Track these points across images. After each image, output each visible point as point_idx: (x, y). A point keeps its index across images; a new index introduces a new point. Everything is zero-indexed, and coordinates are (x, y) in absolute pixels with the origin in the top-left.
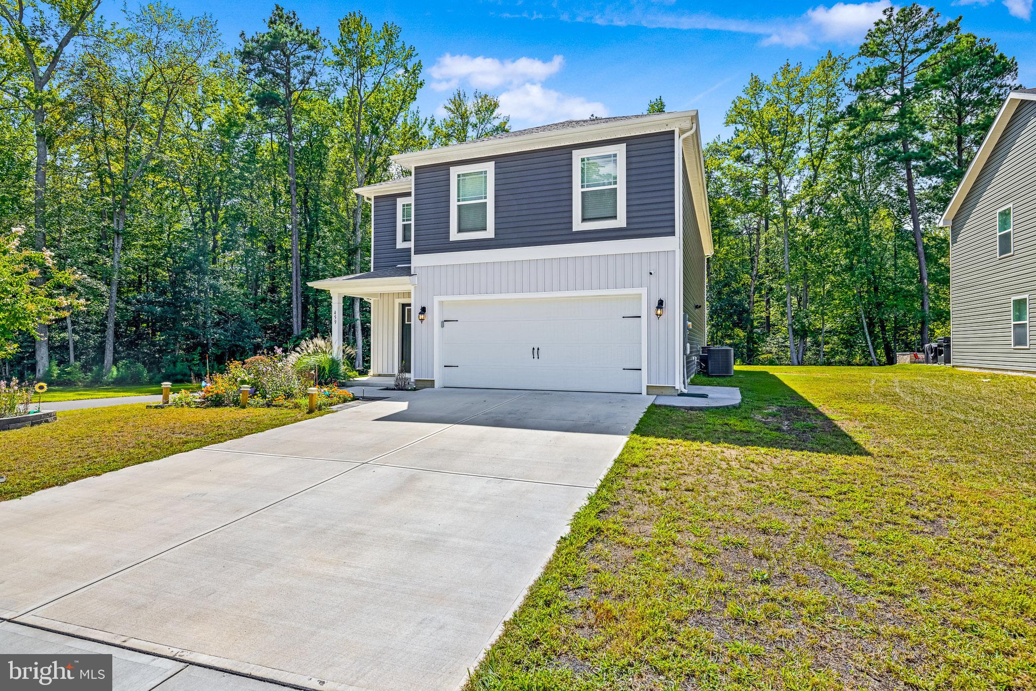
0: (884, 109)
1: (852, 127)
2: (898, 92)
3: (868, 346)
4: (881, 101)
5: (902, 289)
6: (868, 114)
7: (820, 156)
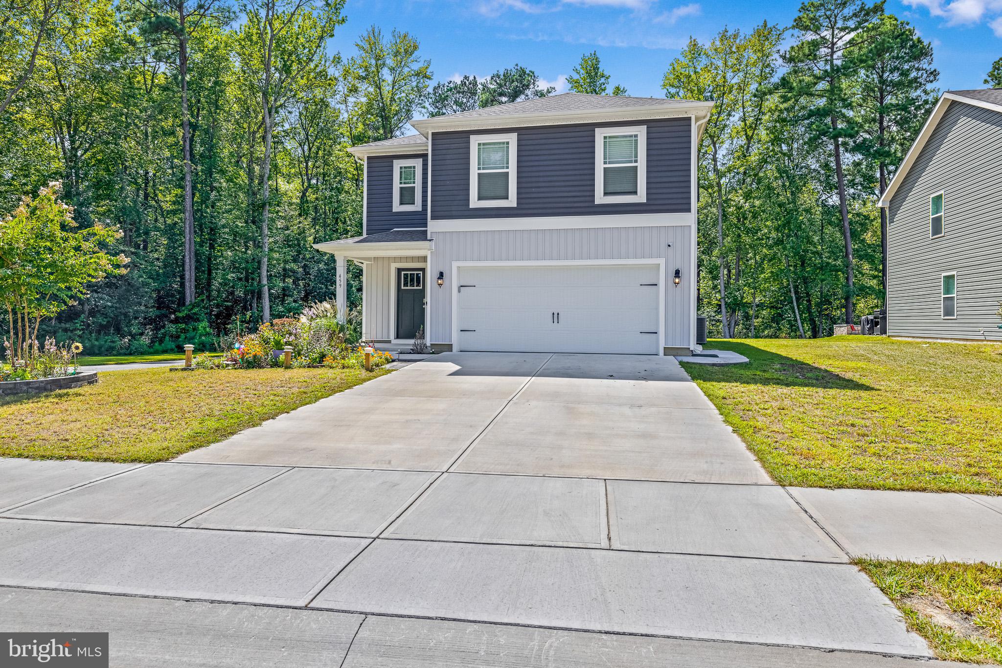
0: (815, 84)
1: (785, 99)
2: (828, 67)
3: (796, 321)
4: (814, 75)
5: (828, 263)
6: (802, 88)
7: (754, 126)
